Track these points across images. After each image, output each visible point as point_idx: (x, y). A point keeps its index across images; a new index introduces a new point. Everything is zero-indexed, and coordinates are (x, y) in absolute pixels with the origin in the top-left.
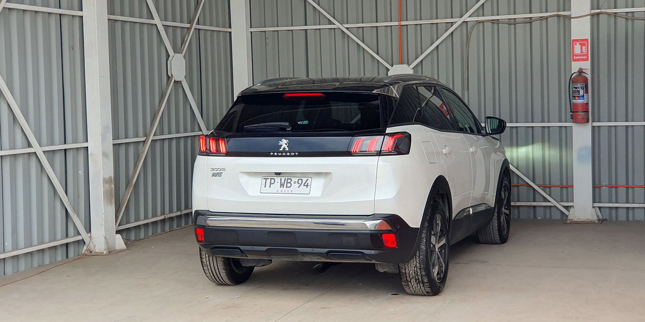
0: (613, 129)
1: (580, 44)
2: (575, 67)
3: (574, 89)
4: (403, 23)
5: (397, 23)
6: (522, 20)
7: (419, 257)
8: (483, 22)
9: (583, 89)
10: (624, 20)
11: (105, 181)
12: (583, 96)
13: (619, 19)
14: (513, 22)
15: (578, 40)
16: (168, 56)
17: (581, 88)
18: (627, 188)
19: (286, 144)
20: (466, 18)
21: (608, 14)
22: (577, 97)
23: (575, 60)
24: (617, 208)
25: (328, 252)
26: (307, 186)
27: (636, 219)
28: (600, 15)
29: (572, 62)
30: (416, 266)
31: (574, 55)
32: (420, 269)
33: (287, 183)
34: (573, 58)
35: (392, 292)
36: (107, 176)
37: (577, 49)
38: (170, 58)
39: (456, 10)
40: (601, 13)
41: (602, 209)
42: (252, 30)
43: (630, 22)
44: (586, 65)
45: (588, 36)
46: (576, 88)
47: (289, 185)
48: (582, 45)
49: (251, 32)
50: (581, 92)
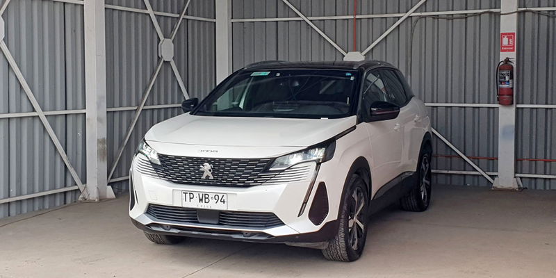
0: (535, 111)
1: (508, 37)
2: (503, 56)
3: (501, 76)
4: (358, 17)
5: (352, 17)
6: (459, 16)
8: (425, 17)
9: (509, 76)
10: (547, 17)
11: (99, 142)
12: (508, 82)
13: (542, 17)
14: (450, 18)
15: (506, 34)
16: (159, 40)
17: (507, 74)
18: (545, 162)
20: (410, 13)
21: (533, 12)
22: (503, 82)
23: (502, 51)
24: (536, 178)
27: (552, 188)
28: (526, 13)
29: (501, 53)
31: (502, 47)
36: (101, 138)
37: (505, 41)
38: (161, 42)
39: (403, 8)
40: (527, 11)
41: (523, 179)
42: (233, 21)
43: (551, 20)
44: (513, 56)
45: (514, 30)
46: (503, 75)
48: (509, 38)
49: (232, 23)
50: (507, 78)
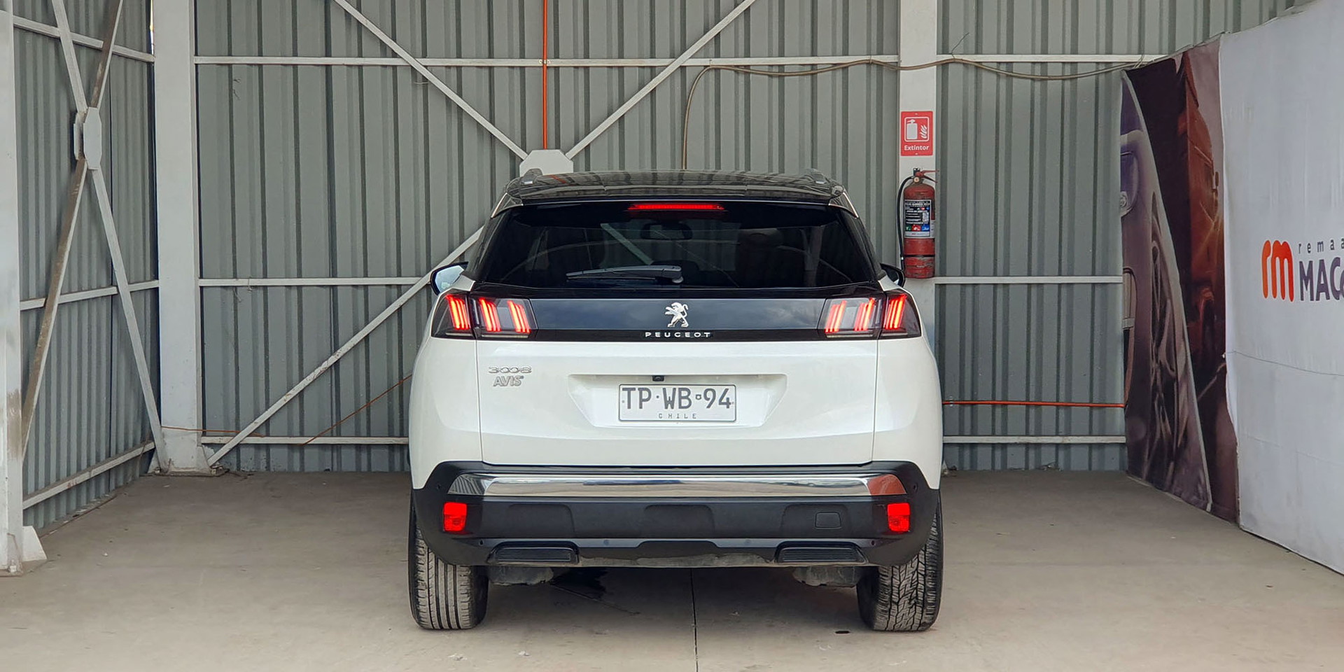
0: (969, 290)
1: (917, 121)
2: (907, 166)
3: (911, 211)
4: (551, 62)
5: (539, 63)
6: (797, 69)
7: (925, 551)
8: (717, 70)
9: (929, 211)
10: (995, 77)
11: (10, 403)
12: (927, 225)
13: (984, 75)
14: (780, 73)
15: (912, 114)
16: (73, 114)
17: (925, 207)
18: (994, 405)
19: (683, 313)
20: (685, 59)
21: (966, 64)
22: (916, 225)
23: (905, 153)
24: (973, 445)
25: (781, 546)
26: (728, 404)
27: (1009, 466)
28: (950, 65)
29: (902, 158)
30: (917, 569)
31: (904, 143)
32: (925, 576)
33: (681, 398)
34: (903, 148)
35: (838, 628)
36: (13, 391)
37: (911, 131)
38: (78, 117)
39: (662, 44)
40: (954, 62)
42: (199, 60)
43: (1003, 83)
44: (928, 163)
45: (931, 105)
46: (915, 208)
47: (685, 403)
48: (920, 123)
49: (196, 65)
50: (926, 218)
